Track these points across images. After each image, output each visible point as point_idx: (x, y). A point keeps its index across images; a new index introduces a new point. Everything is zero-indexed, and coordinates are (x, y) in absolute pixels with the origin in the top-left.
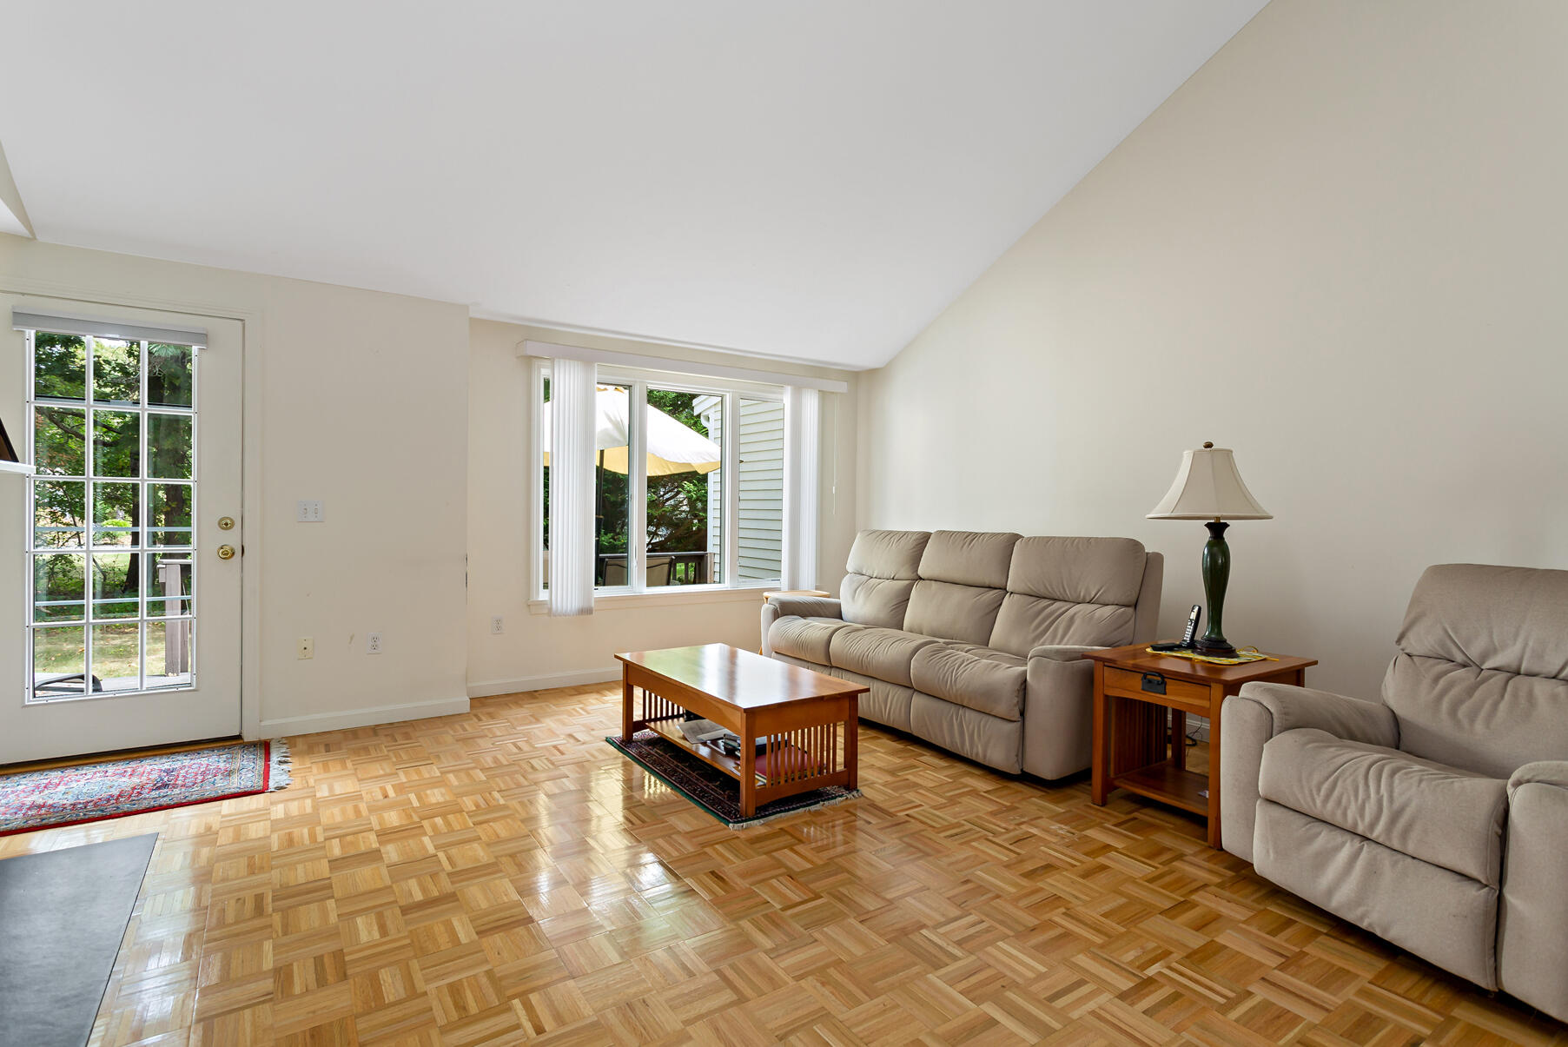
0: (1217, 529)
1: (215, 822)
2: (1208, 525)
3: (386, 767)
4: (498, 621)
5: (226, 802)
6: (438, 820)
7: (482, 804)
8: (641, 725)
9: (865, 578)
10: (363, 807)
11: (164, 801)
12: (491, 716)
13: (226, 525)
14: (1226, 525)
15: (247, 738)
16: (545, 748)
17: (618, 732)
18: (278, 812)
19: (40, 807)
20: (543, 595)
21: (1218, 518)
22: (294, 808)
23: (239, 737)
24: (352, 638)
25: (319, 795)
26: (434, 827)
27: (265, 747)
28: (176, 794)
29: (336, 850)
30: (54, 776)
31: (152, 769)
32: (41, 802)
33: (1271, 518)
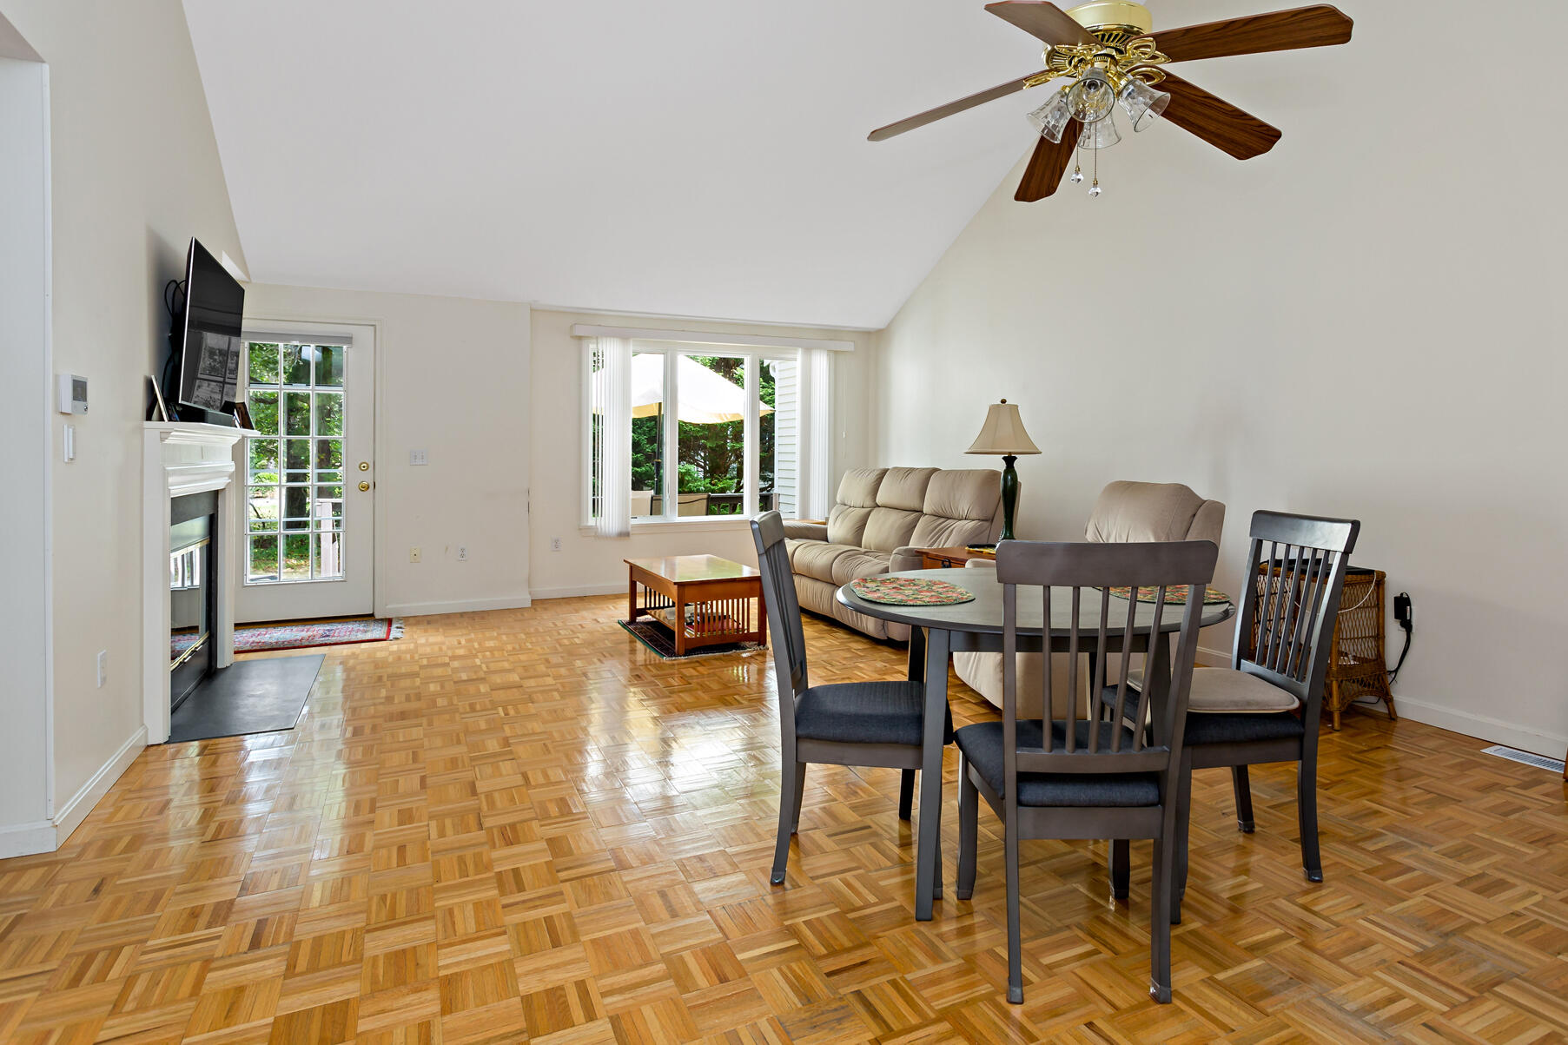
0: (1010, 460)
1: (358, 652)
2: (1004, 458)
3: (464, 631)
4: (557, 541)
5: (363, 644)
6: (488, 653)
7: (517, 647)
8: (643, 612)
9: (847, 507)
10: (444, 648)
11: (329, 642)
12: (546, 609)
13: (363, 467)
14: (1015, 458)
15: (378, 616)
16: (574, 625)
17: (627, 618)
18: (395, 648)
19: (258, 643)
20: (591, 521)
21: (1010, 453)
22: (403, 647)
23: (372, 615)
24: (447, 548)
25: (419, 642)
26: (484, 656)
27: (389, 622)
28: (334, 640)
29: (425, 662)
30: (262, 631)
31: (318, 630)
32: (258, 641)
33: (1041, 453)
